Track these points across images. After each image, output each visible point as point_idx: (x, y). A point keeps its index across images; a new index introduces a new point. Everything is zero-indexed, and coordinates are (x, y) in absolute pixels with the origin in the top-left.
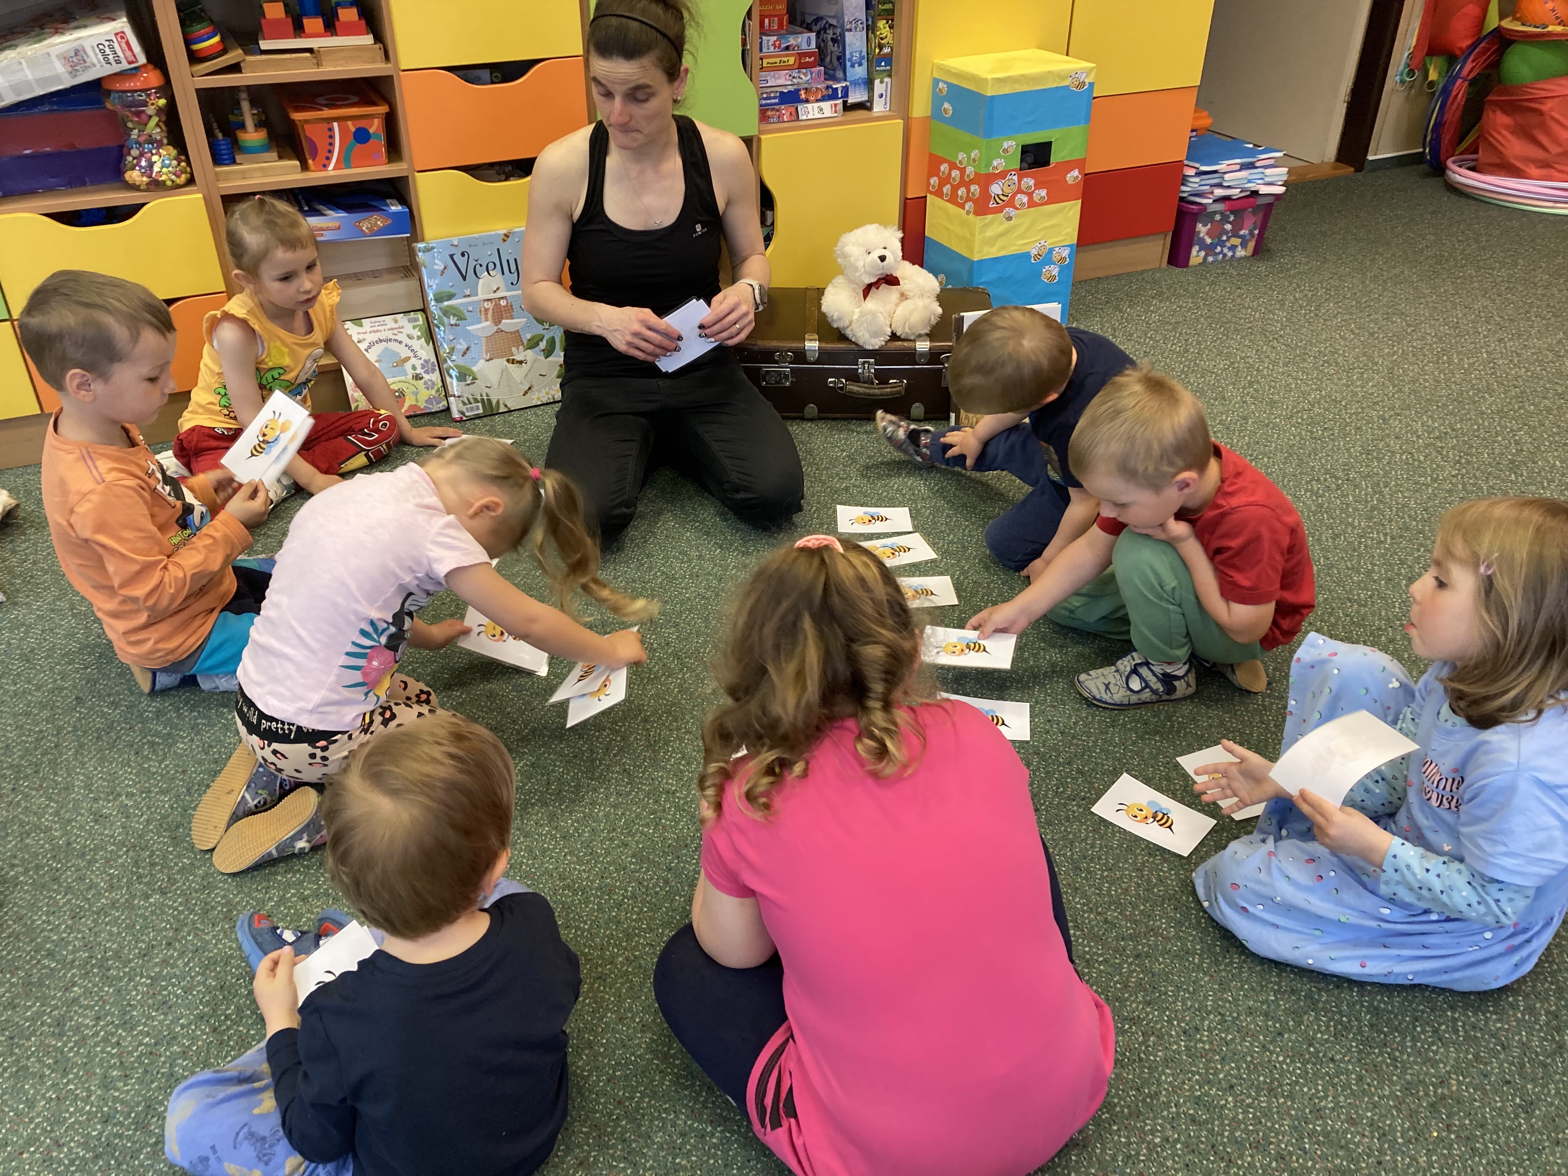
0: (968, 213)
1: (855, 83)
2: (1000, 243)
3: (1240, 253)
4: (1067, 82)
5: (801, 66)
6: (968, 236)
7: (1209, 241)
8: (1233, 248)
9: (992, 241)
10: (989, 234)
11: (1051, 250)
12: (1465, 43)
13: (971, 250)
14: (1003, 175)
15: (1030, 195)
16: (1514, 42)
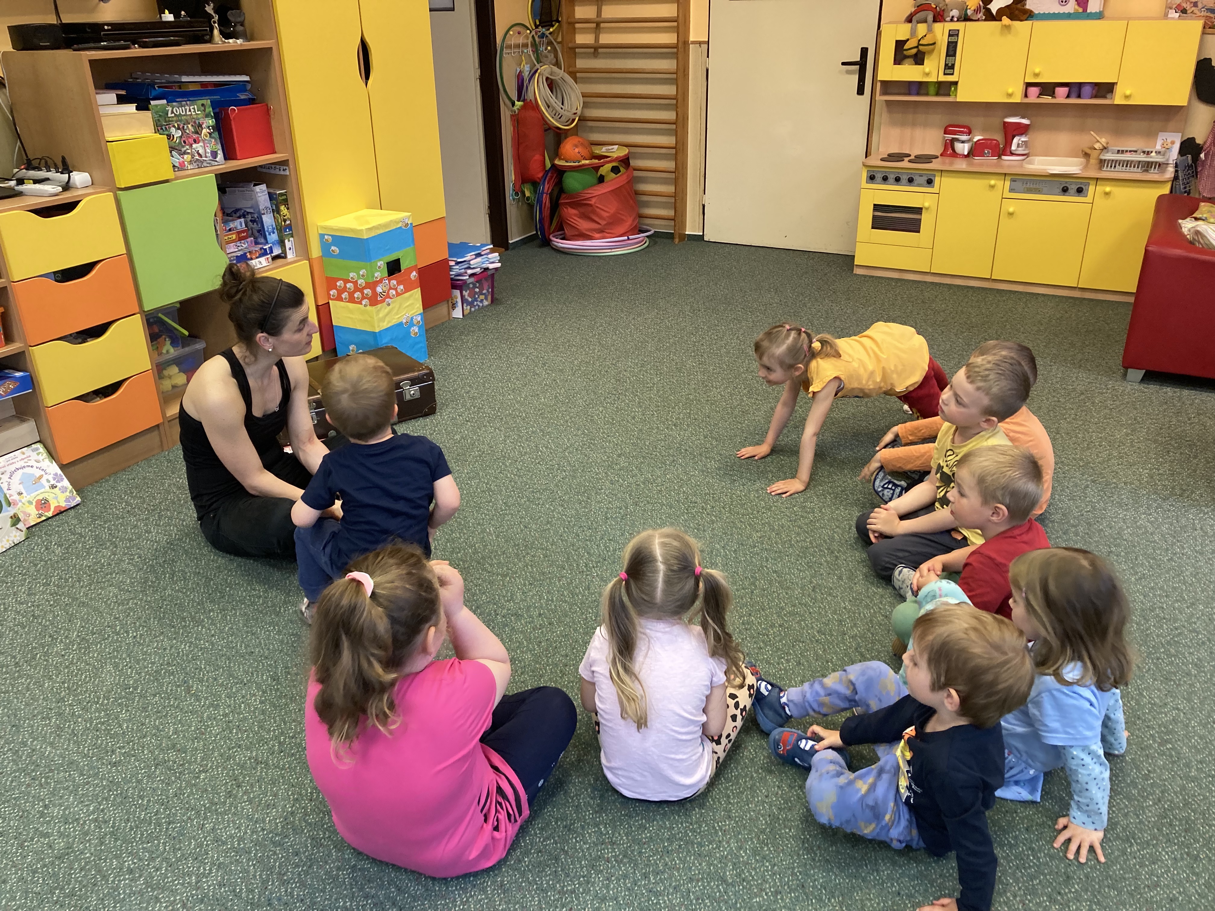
0: (365, 306)
1: (273, 243)
2: (387, 319)
3: (486, 303)
4: (400, 225)
5: (240, 239)
6: (369, 319)
7: (470, 300)
8: (482, 301)
9: (383, 320)
10: (381, 315)
11: (412, 318)
12: (540, 175)
13: (374, 327)
14: (381, 281)
15: (396, 289)
16: (565, 171)
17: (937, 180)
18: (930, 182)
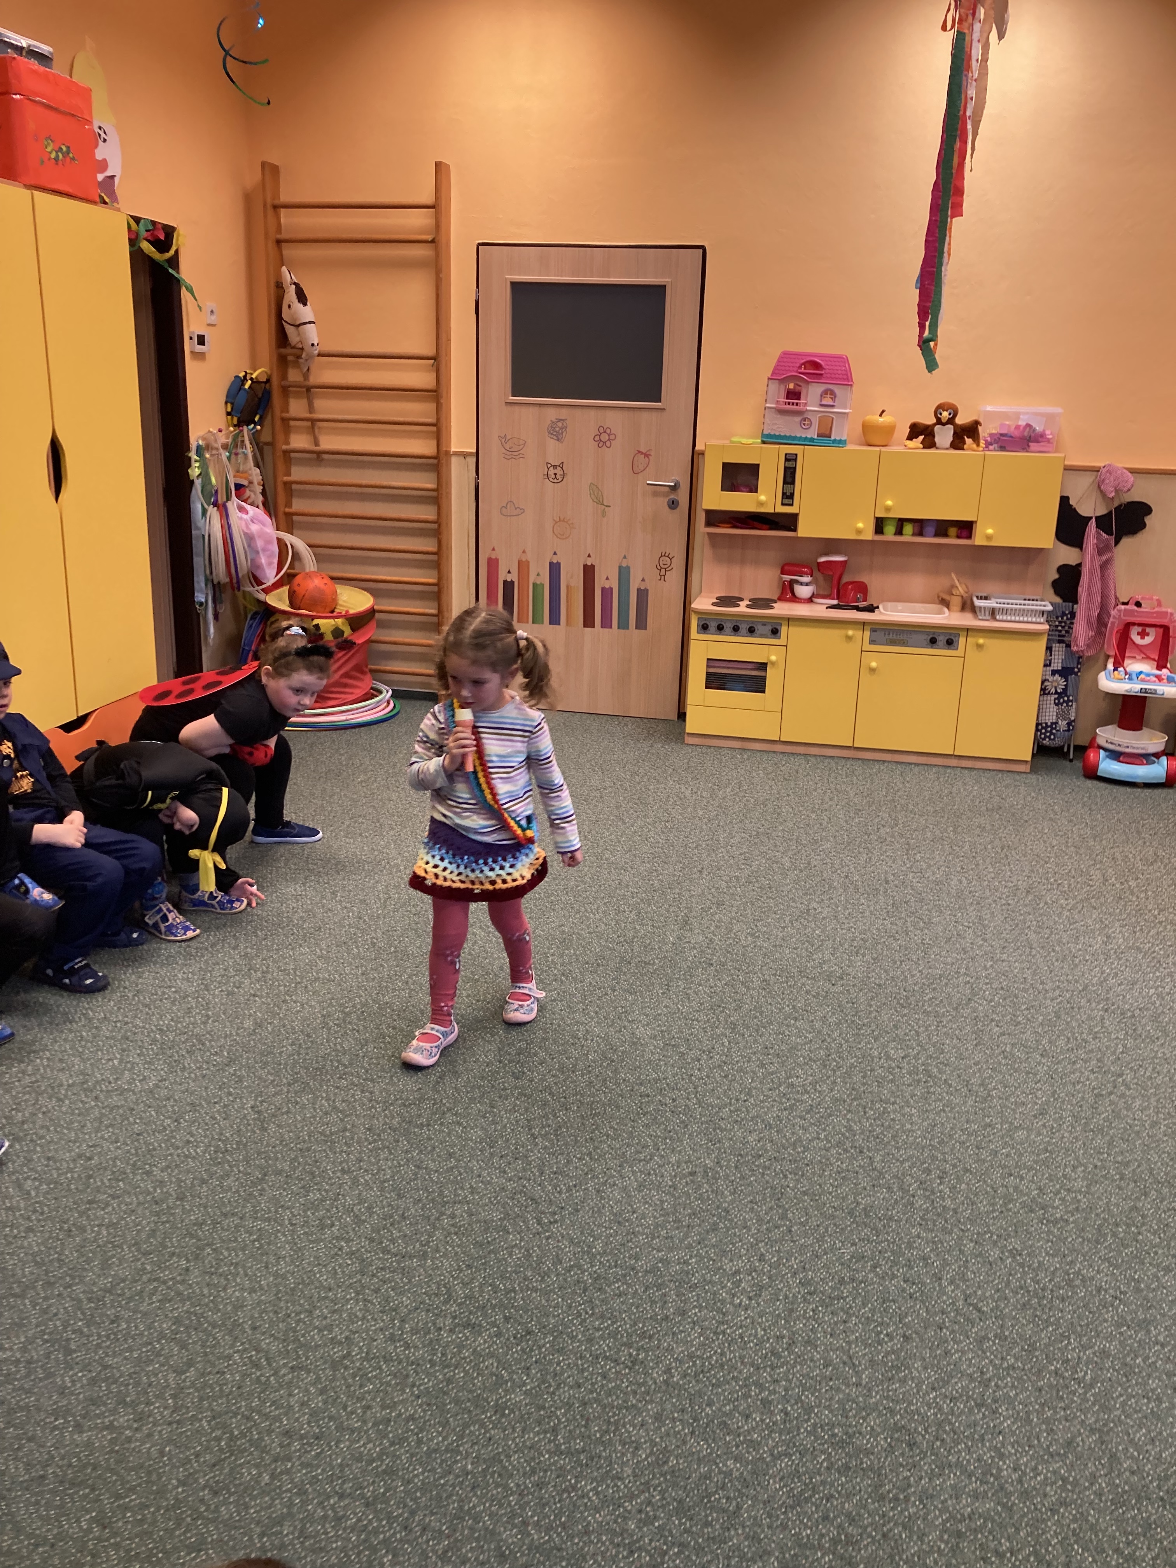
17: (784, 630)
18: (775, 632)
